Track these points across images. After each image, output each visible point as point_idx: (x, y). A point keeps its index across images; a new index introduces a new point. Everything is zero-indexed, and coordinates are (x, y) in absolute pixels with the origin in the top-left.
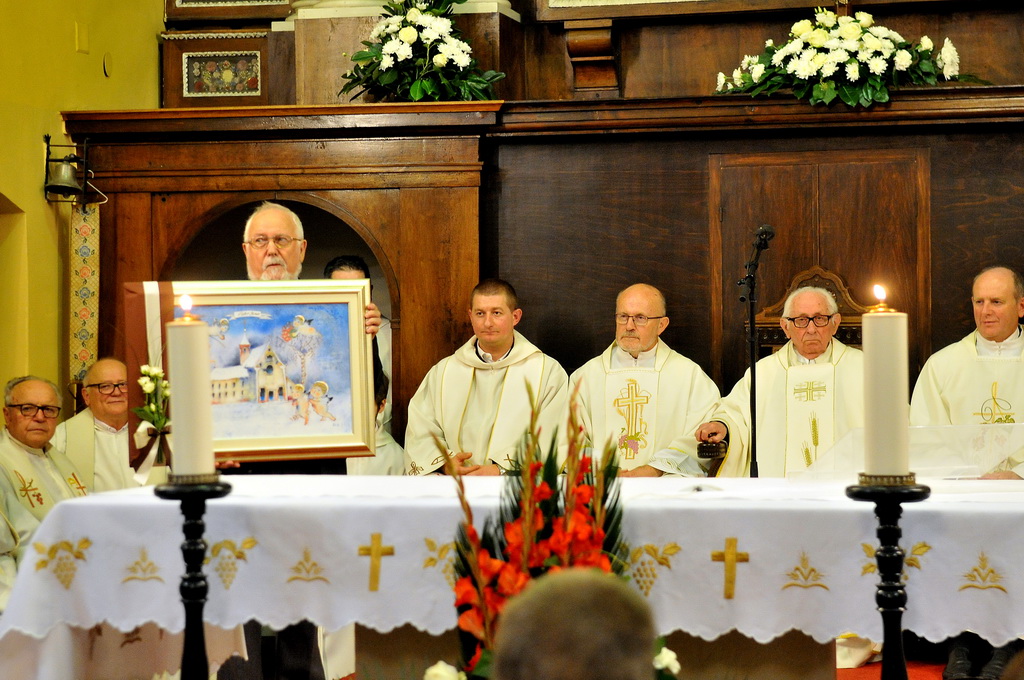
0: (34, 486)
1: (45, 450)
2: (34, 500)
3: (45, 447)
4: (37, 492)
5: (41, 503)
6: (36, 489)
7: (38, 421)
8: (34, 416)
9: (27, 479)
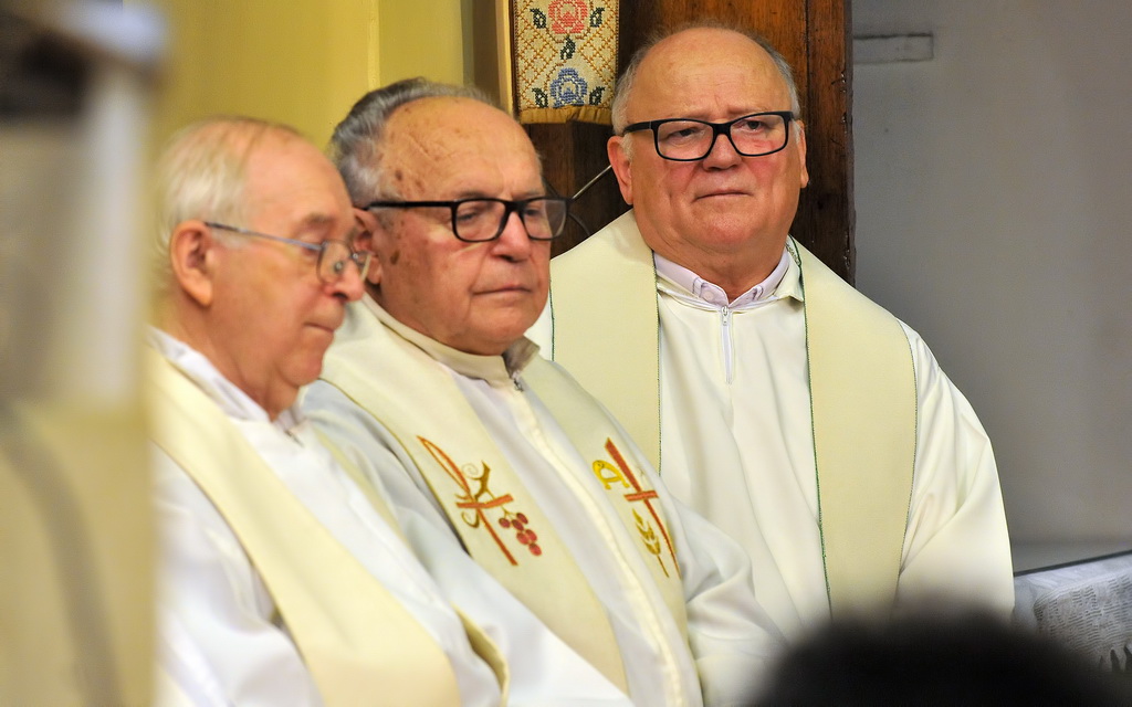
0: (497, 487)
1: (511, 365)
2: (509, 536)
3: (512, 354)
4: (512, 509)
5: (536, 550)
6: (507, 498)
7: (507, 258)
8: (497, 239)
9: (470, 465)
